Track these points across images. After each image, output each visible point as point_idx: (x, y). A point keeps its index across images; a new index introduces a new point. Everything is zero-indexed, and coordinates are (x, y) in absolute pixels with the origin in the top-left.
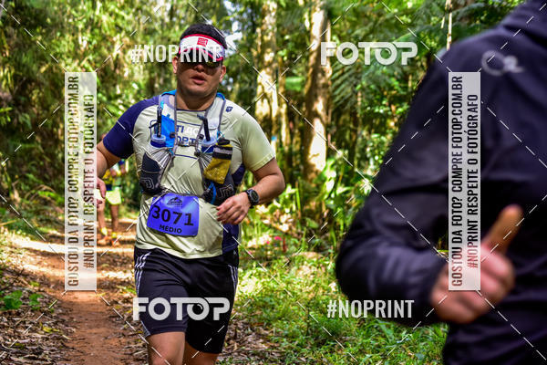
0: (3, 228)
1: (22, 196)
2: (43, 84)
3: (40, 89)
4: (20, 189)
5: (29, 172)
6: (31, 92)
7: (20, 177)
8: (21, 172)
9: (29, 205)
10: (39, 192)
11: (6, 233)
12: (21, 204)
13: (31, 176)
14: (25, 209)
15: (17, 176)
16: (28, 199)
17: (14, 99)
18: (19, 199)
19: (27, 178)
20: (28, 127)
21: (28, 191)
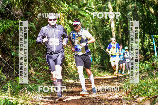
0: (26, 91)
1: (36, 70)
2: (40, 3)
3: (38, 6)
4: (34, 67)
5: (38, 56)
6: (33, 9)
7: (33, 59)
8: (33, 56)
9: (40, 76)
10: (46, 67)
11: (29, 93)
12: (35, 75)
13: (40, 58)
14: (39, 78)
15: (31, 59)
16: (39, 72)
17: (24, 15)
18: (34, 73)
19: (38, 59)
20: (34, 30)
21: (39, 67)
